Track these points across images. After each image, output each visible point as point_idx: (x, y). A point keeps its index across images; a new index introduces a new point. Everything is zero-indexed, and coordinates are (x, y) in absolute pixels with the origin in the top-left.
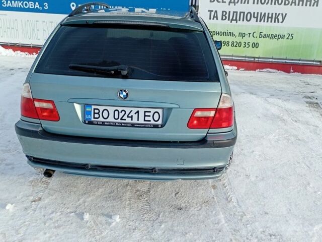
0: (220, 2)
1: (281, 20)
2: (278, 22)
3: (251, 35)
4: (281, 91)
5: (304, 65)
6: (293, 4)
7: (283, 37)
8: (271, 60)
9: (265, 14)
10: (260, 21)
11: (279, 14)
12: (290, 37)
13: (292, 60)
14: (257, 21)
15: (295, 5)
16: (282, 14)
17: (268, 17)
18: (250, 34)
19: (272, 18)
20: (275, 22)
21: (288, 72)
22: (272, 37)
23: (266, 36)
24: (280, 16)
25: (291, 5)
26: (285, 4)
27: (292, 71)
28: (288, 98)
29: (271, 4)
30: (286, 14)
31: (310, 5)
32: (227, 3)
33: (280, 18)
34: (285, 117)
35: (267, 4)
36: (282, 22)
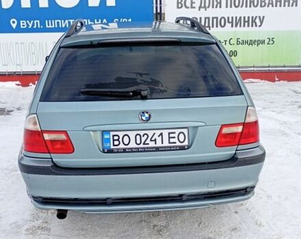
0: (188, 8)
1: (258, 24)
2: (256, 26)
3: (228, 42)
4: (272, 102)
5: (289, 72)
6: (270, 6)
7: (263, 42)
8: (252, 69)
9: (240, 18)
10: (236, 26)
11: (256, 17)
12: (271, 42)
13: (276, 67)
14: (232, 26)
15: (273, 6)
16: (260, 17)
17: (245, 21)
18: (226, 41)
19: (248, 21)
20: (252, 26)
21: (274, 81)
22: (251, 43)
23: (244, 42)
24: (258, 18)
25: (268, 6)
26: (261, 6)
27: (277, 79)
28: (283, 110)
29: (246, 6)
30: (264, 17)
31: (289, 6)
32: (197, 8)
33: (258, 21)
34: (287, 131)
35: (242, 7)
36: (260, 26)
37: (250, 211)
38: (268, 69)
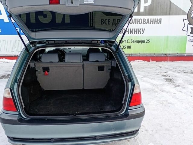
0: (107, 24)
1: (142, 32)
2: (141, 33)
3: (126, 42)
4: (148, 73)
5: (157, 57)
6: (148, 23)
7: (144, 42)
8: (139, 55)
9: (133, 29)
10: (131, 33)
11: (141, 29)
12: (148, 42)
13: (150, 54)
14: (129, 33)
15: (149, 24)
16: (142, 29)
17: (135, 31)
18: (125, 41)
19: (137, 31)
20: (139, 33)
21: (149, 61)
22: (138, 42)
23: (134, 42)
24: (141, 30)
25: (147, 24)
26: (143, 24)
27: (151, 60)
28: (154, 77)
29: (136, 24)
30: (144, 29)
31: (157, 24)
32: (111, 25)
33: (141, 31)
34: (156, 90)
35: (133, 24)
36: (142, 34)
37: (136, 140)
38: (146, 55)
